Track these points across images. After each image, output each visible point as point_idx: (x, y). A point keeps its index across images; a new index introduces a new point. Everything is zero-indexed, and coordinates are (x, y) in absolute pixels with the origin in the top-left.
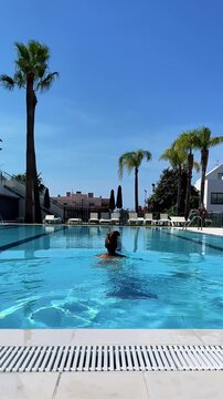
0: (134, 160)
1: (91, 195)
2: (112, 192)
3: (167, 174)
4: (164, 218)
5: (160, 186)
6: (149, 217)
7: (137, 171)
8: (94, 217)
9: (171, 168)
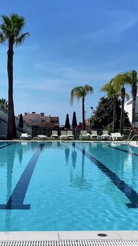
0: (82, 92)
1: (42, 114)
2: (68, 115)
3: (104, 101)
4: (105, 134)
5: (98, 109)
6: (95, 133)
7: (83, 100)
8: (55, 134)
9: (106, 97)
